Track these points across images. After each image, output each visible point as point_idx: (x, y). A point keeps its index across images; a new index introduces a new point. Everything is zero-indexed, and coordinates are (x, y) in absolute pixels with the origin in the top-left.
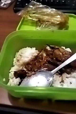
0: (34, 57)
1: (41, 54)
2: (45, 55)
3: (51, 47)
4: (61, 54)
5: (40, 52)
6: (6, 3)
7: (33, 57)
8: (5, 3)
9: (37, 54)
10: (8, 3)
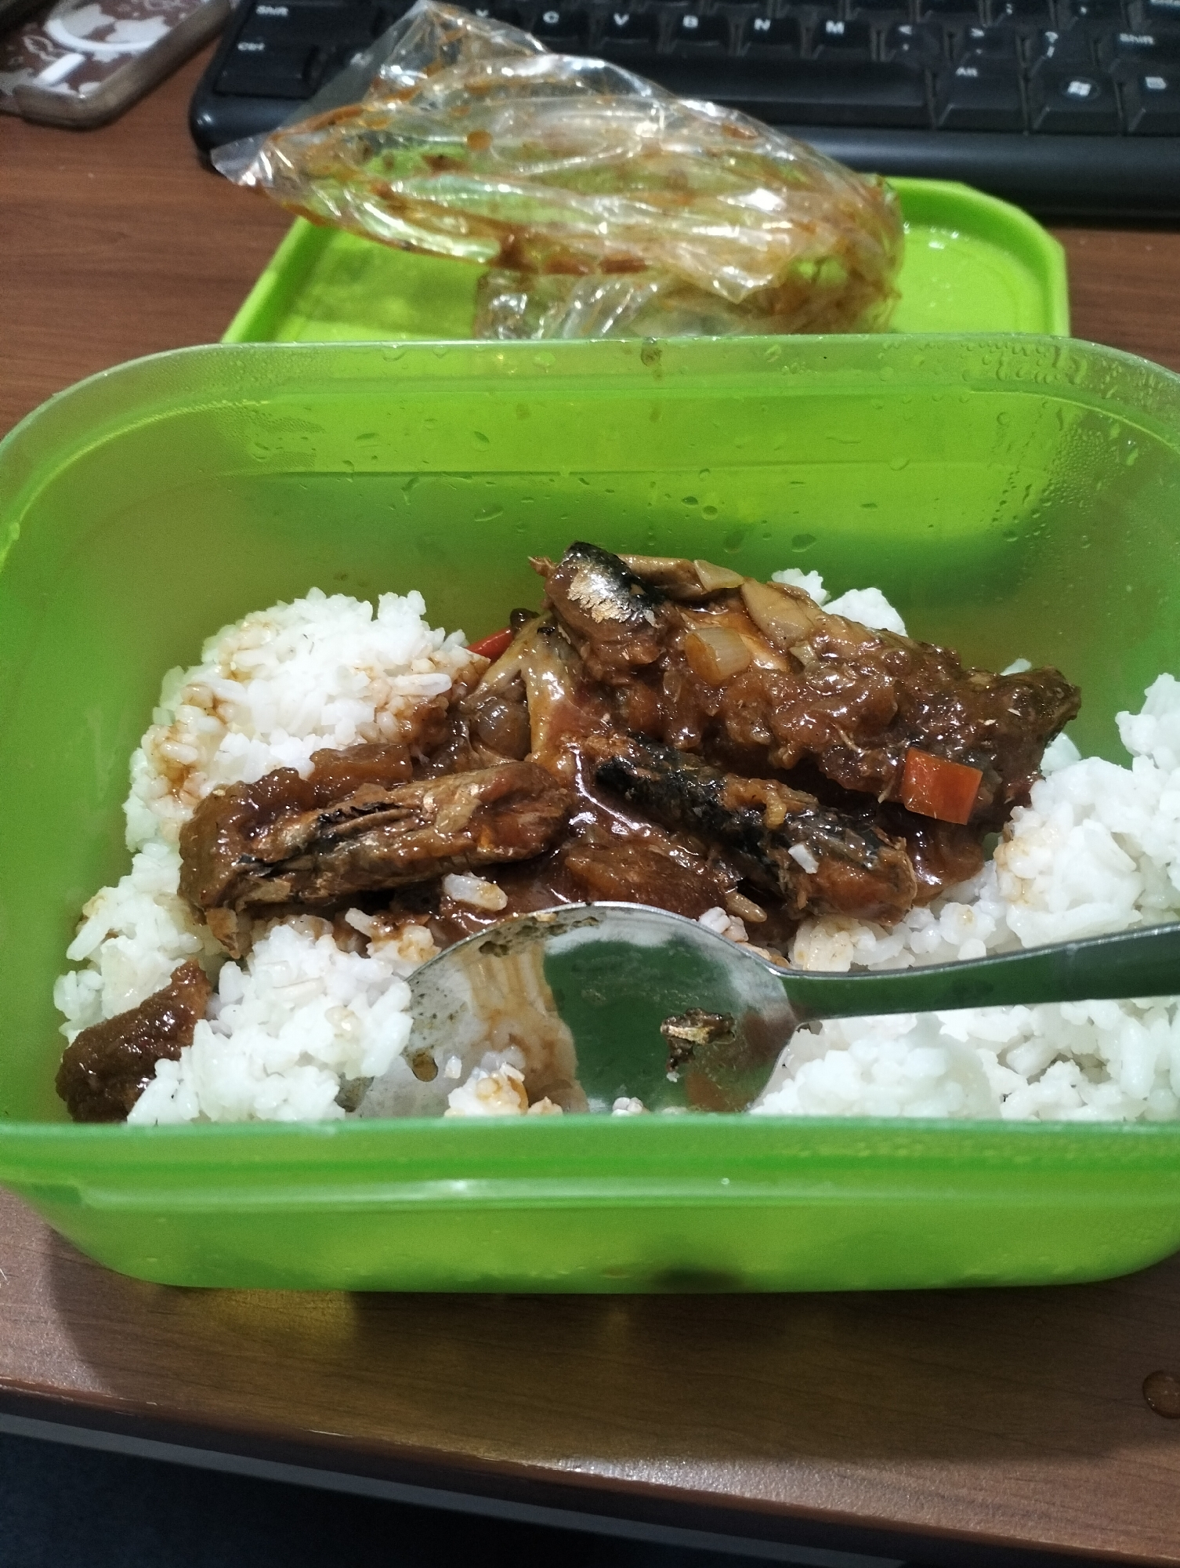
0: (399, 715)
1: (499, 674)
2: (558, 693)
3: (626, 580)
4: (770, 665)
5: (494, 654)
6: (105, 51)
7: (387, 720)
8: (89, 56)
9: (442, 682)
10: (124, 58)
